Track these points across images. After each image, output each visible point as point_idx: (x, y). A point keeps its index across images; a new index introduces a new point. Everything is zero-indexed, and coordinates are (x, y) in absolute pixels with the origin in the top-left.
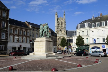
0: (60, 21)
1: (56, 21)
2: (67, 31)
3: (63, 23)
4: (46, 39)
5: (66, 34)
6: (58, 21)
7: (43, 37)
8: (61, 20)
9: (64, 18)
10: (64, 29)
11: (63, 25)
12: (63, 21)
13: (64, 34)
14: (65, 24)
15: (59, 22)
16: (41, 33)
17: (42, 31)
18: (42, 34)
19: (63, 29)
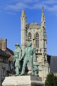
0: (33, 32)
1: (23, 33)
2: (49, 57)
3: (41, 37)
4: (31, 80)
5: (47, 64)
6: (29, 31)
7: (24, 75)
8: (36, 30)
9: (43, 24)
10: (42, 52)
11: (41, 43)
12: (40, 31)
13: (43, 64)
14: (45, 40)
15: (30, 34)
16: (19, 65)
17: (20, 59)
18: (19, 67)
19: (39, 52)
